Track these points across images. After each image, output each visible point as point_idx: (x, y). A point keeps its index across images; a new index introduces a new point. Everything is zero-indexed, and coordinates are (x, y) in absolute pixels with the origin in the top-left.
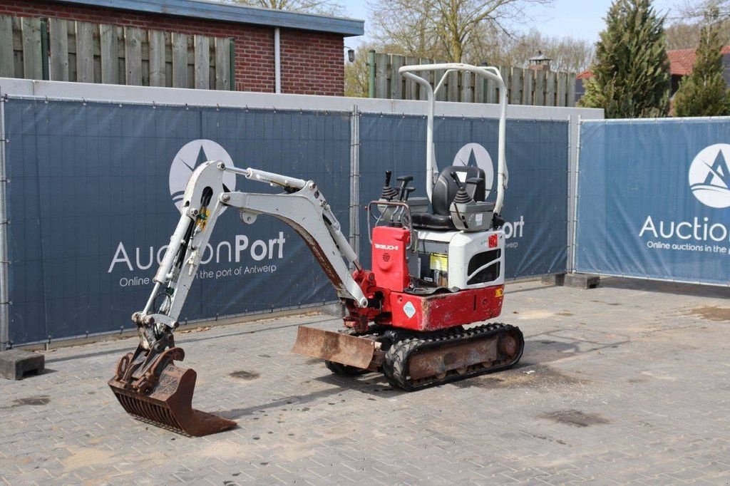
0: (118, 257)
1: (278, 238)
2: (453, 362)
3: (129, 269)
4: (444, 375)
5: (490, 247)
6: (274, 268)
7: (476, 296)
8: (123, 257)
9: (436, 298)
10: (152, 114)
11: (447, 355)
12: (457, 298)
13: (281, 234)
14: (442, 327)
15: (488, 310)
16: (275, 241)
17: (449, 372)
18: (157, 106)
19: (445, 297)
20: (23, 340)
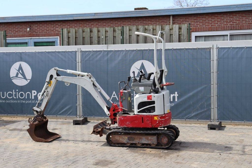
0: (113, 96)
1: (175, 94)
2: (133, 140)
3: (117, 100)
4: (130, 144)
5: (148, 100)
6: (173, 105)
7: (143, 118)
8: (115, 96)
9: (121, 116)
10: (124, 53)
11: (129, 137)
12: (132, 117)
13: (176, 93)
14: (126, 126)
15: (150, 124)
16: (173, 95)
17: (132, 144)
18: (126, 50)
19: (126, 116)
20: (87, 116)
